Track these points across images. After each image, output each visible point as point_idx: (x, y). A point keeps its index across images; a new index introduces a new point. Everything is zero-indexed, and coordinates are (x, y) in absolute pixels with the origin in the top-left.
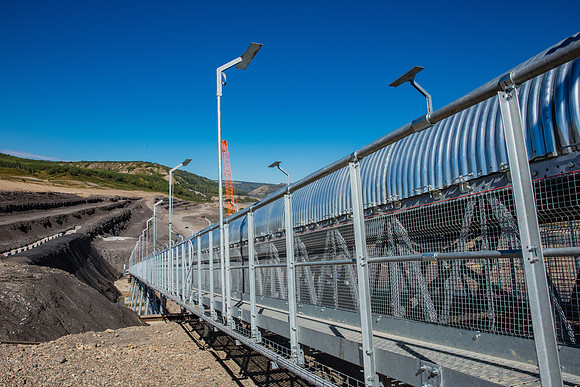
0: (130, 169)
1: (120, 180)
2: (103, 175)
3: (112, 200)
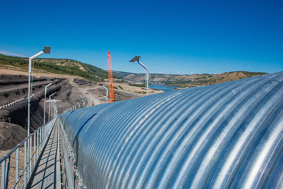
0: (62, 63)
1: (57, 69)
2: (48, 66)
3: (52, 80)
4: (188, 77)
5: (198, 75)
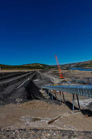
2: (28, 67)
3: (31, 72)
4: (87, 62)
5: (91, 61)
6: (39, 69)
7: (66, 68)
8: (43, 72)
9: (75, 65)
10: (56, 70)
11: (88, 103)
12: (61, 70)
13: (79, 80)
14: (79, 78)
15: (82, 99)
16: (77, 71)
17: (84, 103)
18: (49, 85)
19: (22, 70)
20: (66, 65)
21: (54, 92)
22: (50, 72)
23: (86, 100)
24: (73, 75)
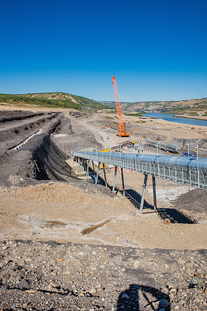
0: (53, 97)
1: (49, 103)
2: (40, 100)
3: (49, 114)
4: (187, 103)
5: (197, 100)
6: (68, 107)
7: (135, 113)
8: (77, 115)
9: (158, 107)
10: (110, 115)
11: (176, 195)
12: (123, 116)
13: (163, 143)
14: (165, 138)
15: (165, 186)
16: (161, 121)
17: (167, 194)
18: (91, 150)
19: (25, 107)
20: (137, 103)
21: (101, 166)
22: (95, 117)
23: (172, 190)
24: (152, 131)
